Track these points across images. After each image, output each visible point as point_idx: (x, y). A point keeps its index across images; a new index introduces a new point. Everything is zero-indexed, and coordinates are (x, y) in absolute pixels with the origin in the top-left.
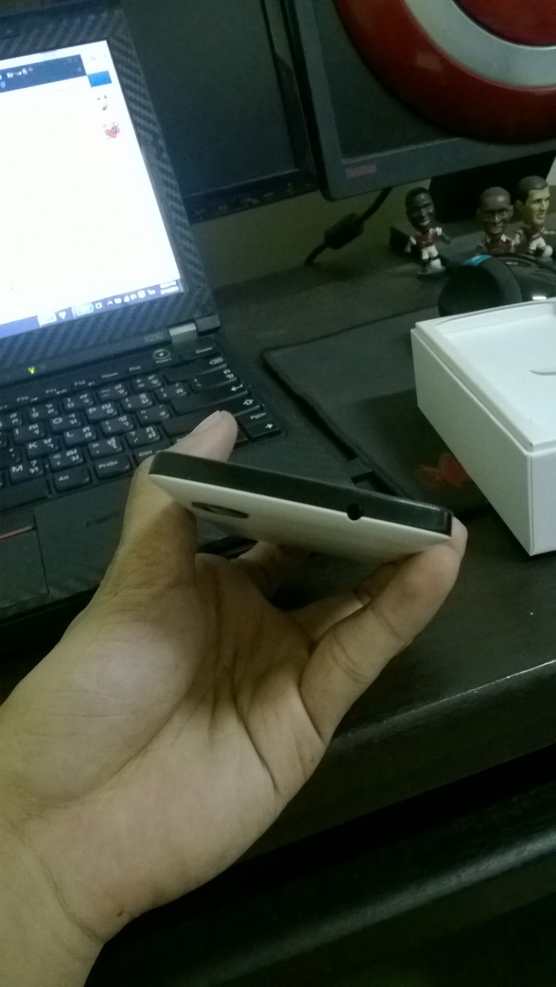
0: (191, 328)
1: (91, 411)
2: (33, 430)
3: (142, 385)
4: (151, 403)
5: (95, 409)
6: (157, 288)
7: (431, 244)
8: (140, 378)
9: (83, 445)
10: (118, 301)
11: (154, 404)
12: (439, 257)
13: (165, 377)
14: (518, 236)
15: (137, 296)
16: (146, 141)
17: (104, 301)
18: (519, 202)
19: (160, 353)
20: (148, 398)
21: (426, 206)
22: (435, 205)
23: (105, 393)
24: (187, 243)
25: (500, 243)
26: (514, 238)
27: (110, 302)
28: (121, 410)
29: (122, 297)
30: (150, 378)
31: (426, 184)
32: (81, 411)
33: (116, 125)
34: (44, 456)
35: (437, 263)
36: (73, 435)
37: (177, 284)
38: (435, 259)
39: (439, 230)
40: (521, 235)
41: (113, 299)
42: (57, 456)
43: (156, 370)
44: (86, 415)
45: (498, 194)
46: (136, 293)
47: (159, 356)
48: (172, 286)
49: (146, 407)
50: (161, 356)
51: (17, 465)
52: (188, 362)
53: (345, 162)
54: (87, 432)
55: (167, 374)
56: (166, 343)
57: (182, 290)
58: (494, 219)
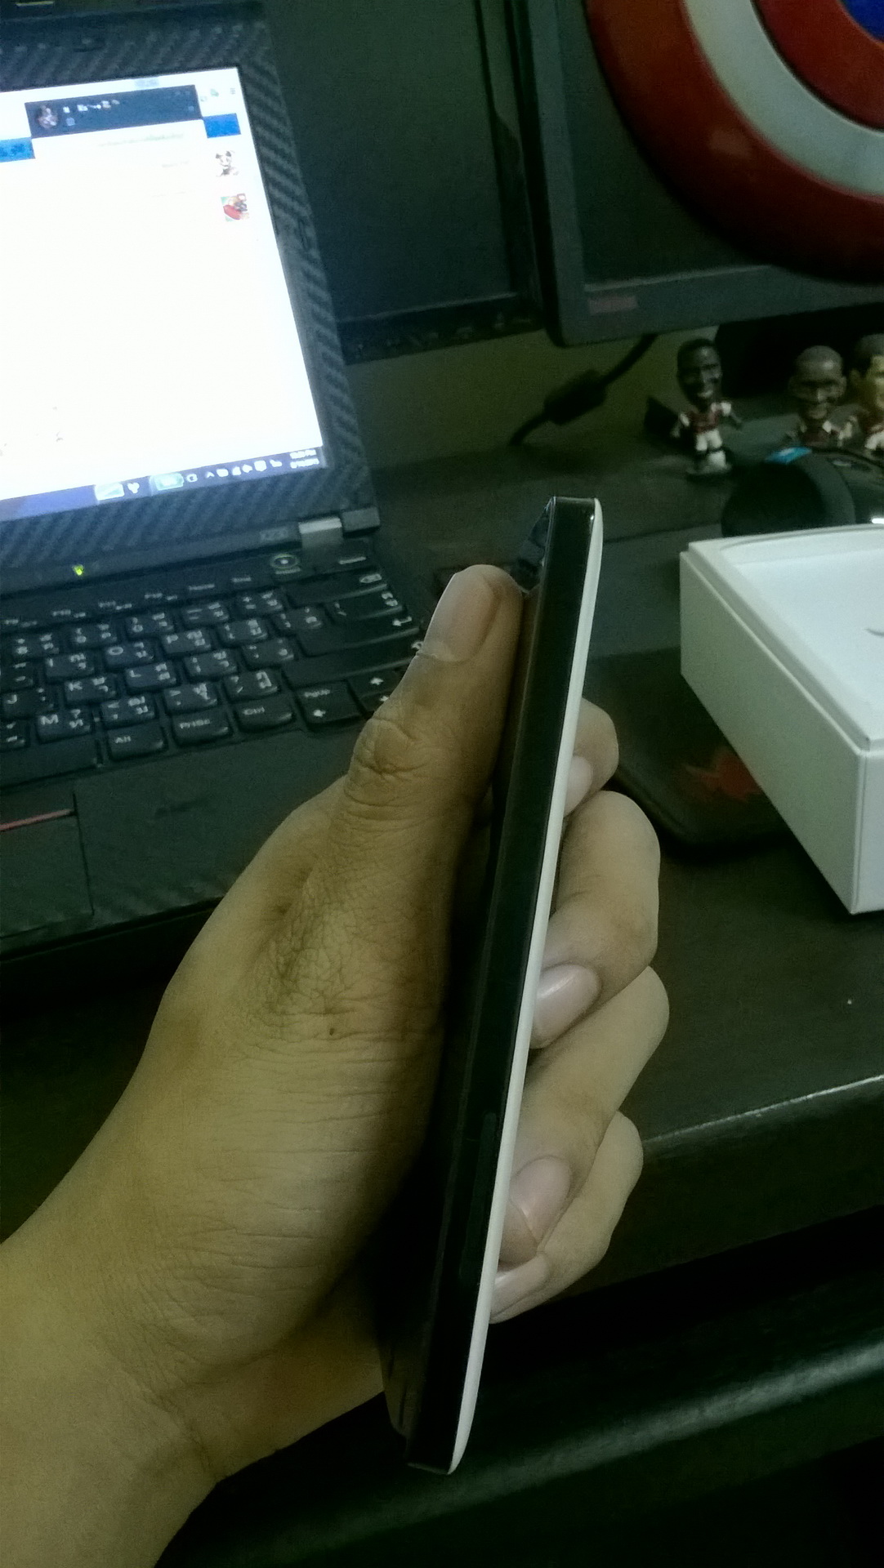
0: (333, 524)
1: (169, 639)
2: (77, 662)
3: (251, 607)
4: (265, 635)
5: (176, 638)
6: (285, 458)
7: (711, 428)
8: (248, 595)
9: (155, 692)
10: (223, 473)
11: (270, 637)
12: (723, 448)
13: (289, 598)
14: (849, 426)
15: (254, 467)
16: (287, 227)
17: (200, 472)
18: (854, 373)
19: (282, 559)
20: (261, 627)
21: (708, 367)
22: (722, 369)
23: (193, 613)
24: (337, 392)
25: (821, 434)
26: (843, 427)
27: (210, 474)
28: (219, 643)
29: (228, 466)
30: (266, 596)
31: (710, 333)
32: (154, 638)
33: (242, 198)
34: (93, 704)
35: (719, 459)
36: (139, 676)
37: (317, 456)
38: (716, 450)
39: (726, 407)
40: (854, 426)
41: (213, 469)
42: (113, 706)
43: (275, 585)
44: (161, 647)
45: (824, 358)
46: (251, 462)
47: (281, 565)
48: (310, 457)
49: (259, 642)
50: (285, 566)
51: (48, 714)
52: (326, 577)
53: (589, 288)
54: (163, 671)
55: (294, 593)
56: (292, 546)
57: (324, 464)
58: (816, 395)
